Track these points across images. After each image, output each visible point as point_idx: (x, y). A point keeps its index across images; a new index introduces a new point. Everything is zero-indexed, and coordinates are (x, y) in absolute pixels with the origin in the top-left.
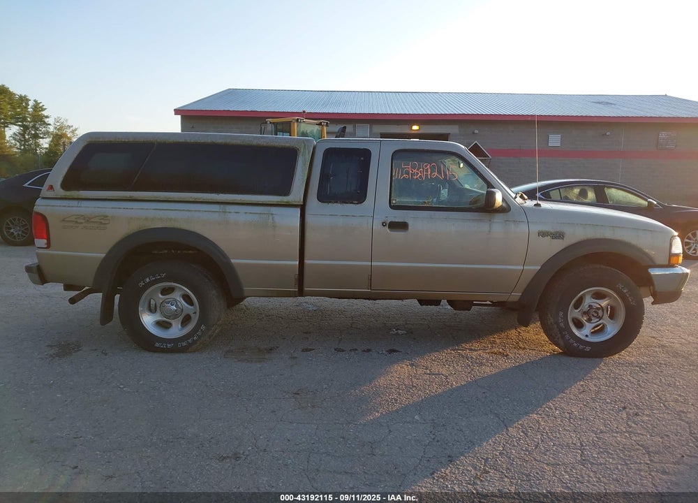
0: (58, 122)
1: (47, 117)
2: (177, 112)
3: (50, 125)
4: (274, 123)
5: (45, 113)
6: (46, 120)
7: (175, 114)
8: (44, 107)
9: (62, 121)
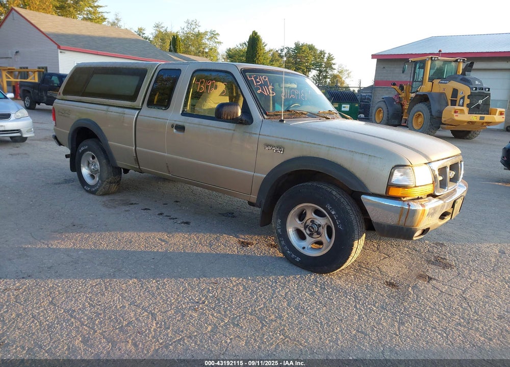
0: (340, 67)
1: (334, 64)
2: (374, 56)
3: (335, 69)
4: (414, 61)
5: (333, 62)
6: (333, 66)
7: (372, 58)
8: (334, 58)
9: (343, 67)
